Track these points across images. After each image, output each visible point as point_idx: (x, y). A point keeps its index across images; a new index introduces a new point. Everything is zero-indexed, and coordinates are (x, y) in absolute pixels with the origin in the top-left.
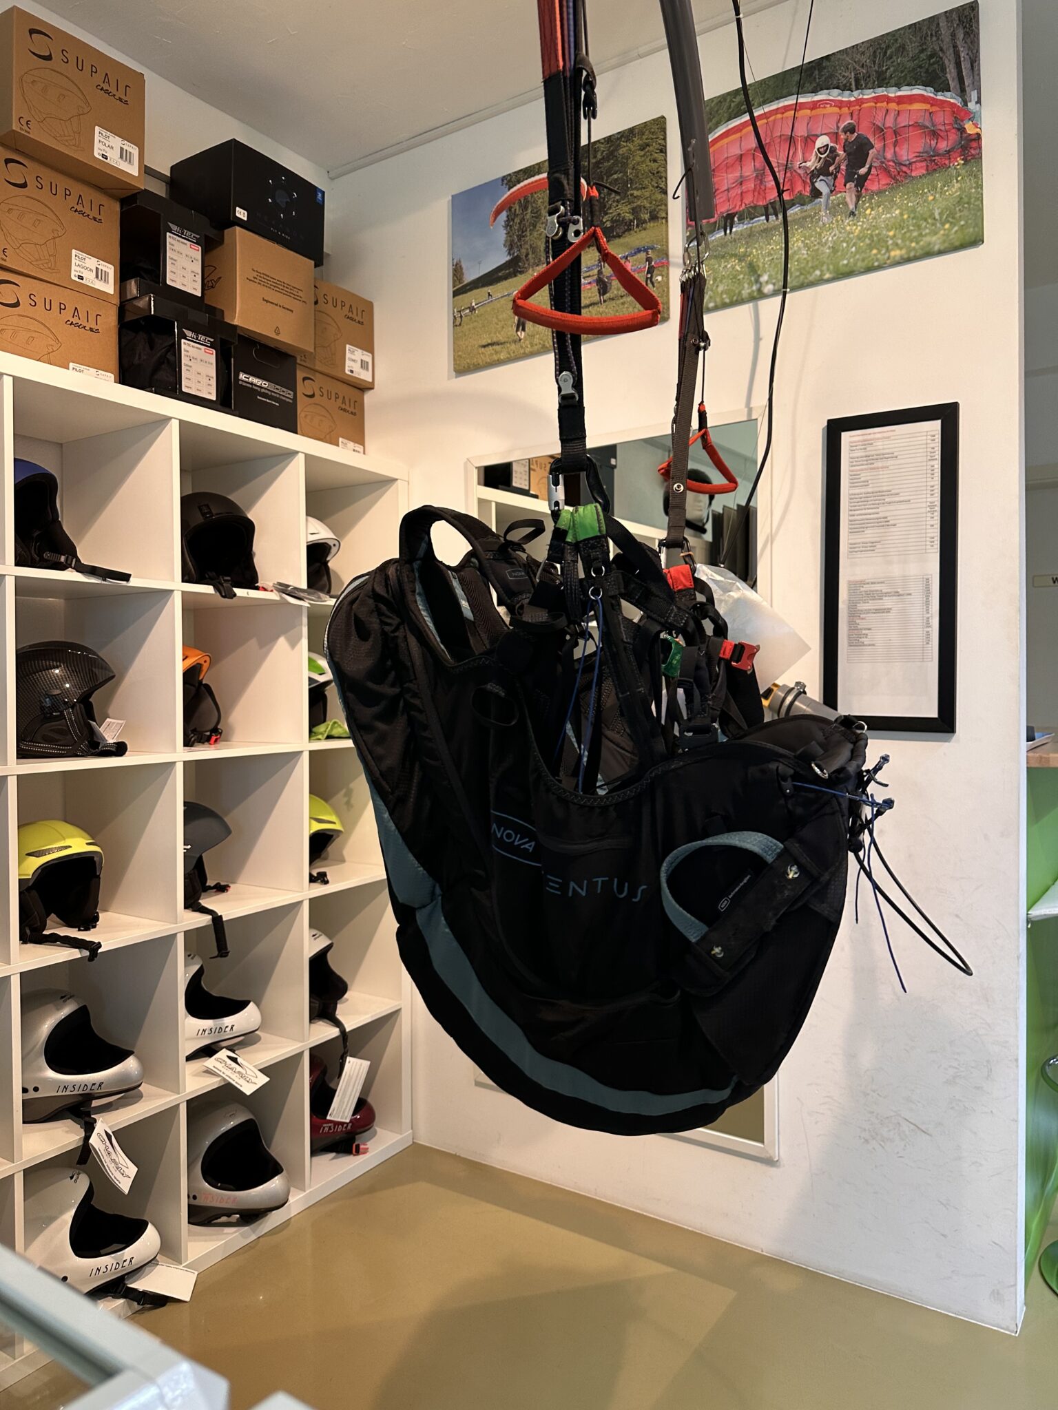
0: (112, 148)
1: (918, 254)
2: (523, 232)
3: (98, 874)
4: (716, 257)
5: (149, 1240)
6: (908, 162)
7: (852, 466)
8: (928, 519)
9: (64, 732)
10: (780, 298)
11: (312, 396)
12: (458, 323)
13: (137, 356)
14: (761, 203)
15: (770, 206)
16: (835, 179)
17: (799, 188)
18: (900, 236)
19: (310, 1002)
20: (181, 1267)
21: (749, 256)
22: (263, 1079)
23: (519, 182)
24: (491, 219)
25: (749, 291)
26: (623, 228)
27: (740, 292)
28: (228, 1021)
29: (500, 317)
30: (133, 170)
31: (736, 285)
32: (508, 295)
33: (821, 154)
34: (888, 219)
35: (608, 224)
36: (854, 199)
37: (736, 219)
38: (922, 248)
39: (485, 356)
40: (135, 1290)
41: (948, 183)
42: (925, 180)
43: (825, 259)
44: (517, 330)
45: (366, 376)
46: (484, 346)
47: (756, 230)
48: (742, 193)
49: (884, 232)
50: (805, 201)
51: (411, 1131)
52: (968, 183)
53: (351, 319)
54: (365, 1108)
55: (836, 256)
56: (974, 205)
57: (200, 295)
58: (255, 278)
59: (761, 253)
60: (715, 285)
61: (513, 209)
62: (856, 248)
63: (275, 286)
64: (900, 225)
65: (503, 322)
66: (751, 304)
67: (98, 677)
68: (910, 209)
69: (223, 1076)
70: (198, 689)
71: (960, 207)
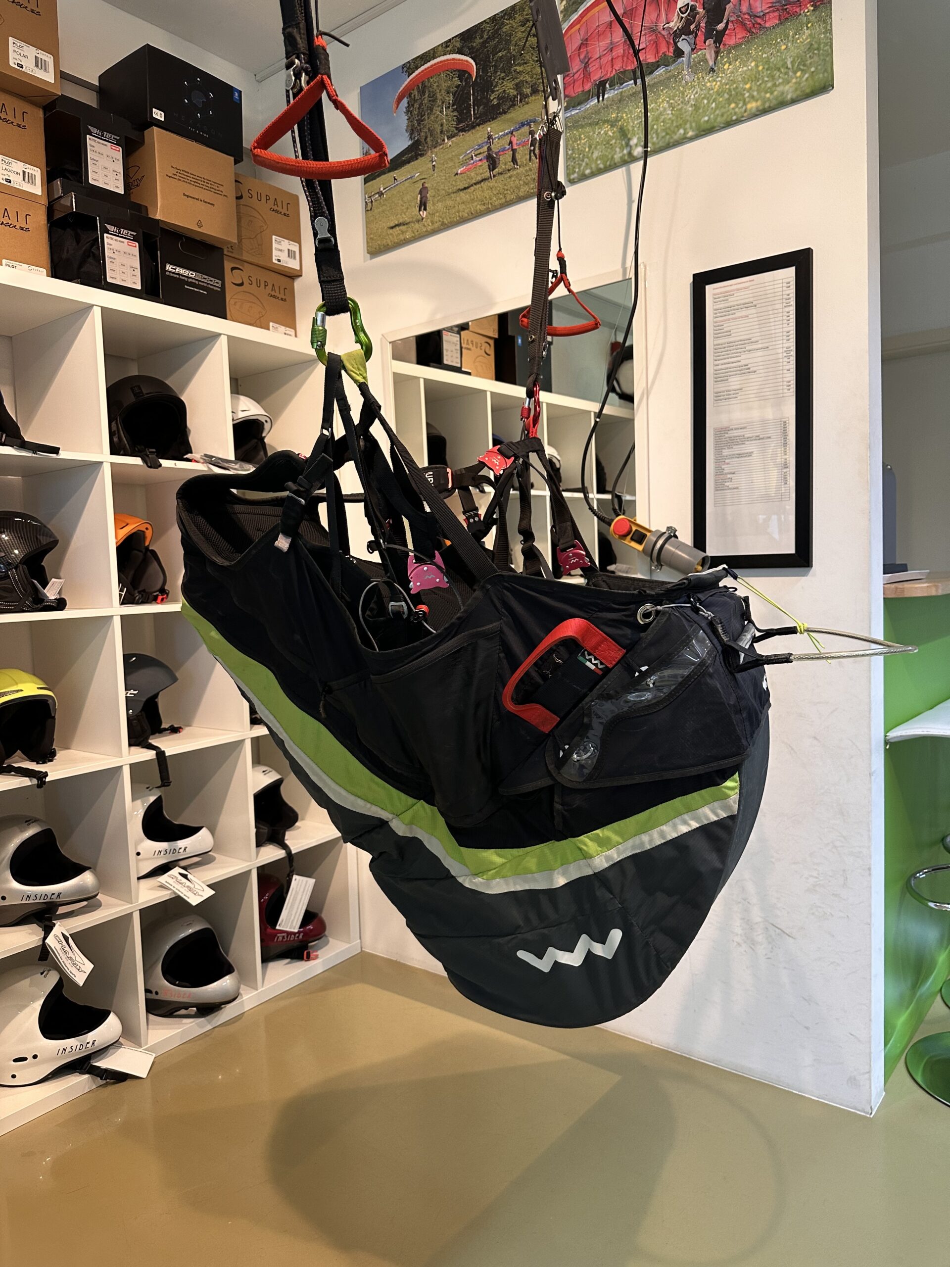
0: (27, 57)
1: (772, 105)
2: (422, 117)
3: (53, 715)
4: (590, 124)
5: (110, 1027)
6: (762, 14)
7: (716, 317)
8: (785, 363)
9: (11, 590)
10: (643, 161)
11: (242, 284)
12: (369, 208)
13: (65, 251)
14: (629, 68)
16: (695, 38)
17: (663, 49)
18: (755, 88)
20: (141, 1050)
21: (620, 120)
22: (213, 892)
23: (417, 68)
24: (394, 107)
25: (621, 155)
26: (509, 103)
27: (612, 157)
28: (181, 843)
29: (405, 199)
30: (49, 77)
31: (609, 150)
32: (411, 177)
33: (683, 14)
34: (745, 72)
35: (495, 102)
36: (713, 55)
37: (607, 86)
38: (776, 98)
39: (393, 237)
40: (99, 1067)
41: (799, 31)
42: (778, 30)
43: (688, 118)
44: (420, 210)
45: (293, 264)
46: (392, 228)
47: (626, 94)
48: (612, 59)
49: (741, 85)
50: (669, 62)
51: (359, 941)
52: (818, 29)
53: (277, 211)
54: (316, 921)
55: (698, 113)
56: (823, 50)
57: (123, 193)
58: (175, 175)
59: (631, 117)
60: (591, 151)
61: (413, 95)
62: (716, 104)
63: (195, 182)
64: (756, 77)
65: (407, 204)
66: (624, 168)
67: (45, 543)
68: (764, 60)
69: (174, 889)
70: (145, 554)
71: (811, 54)
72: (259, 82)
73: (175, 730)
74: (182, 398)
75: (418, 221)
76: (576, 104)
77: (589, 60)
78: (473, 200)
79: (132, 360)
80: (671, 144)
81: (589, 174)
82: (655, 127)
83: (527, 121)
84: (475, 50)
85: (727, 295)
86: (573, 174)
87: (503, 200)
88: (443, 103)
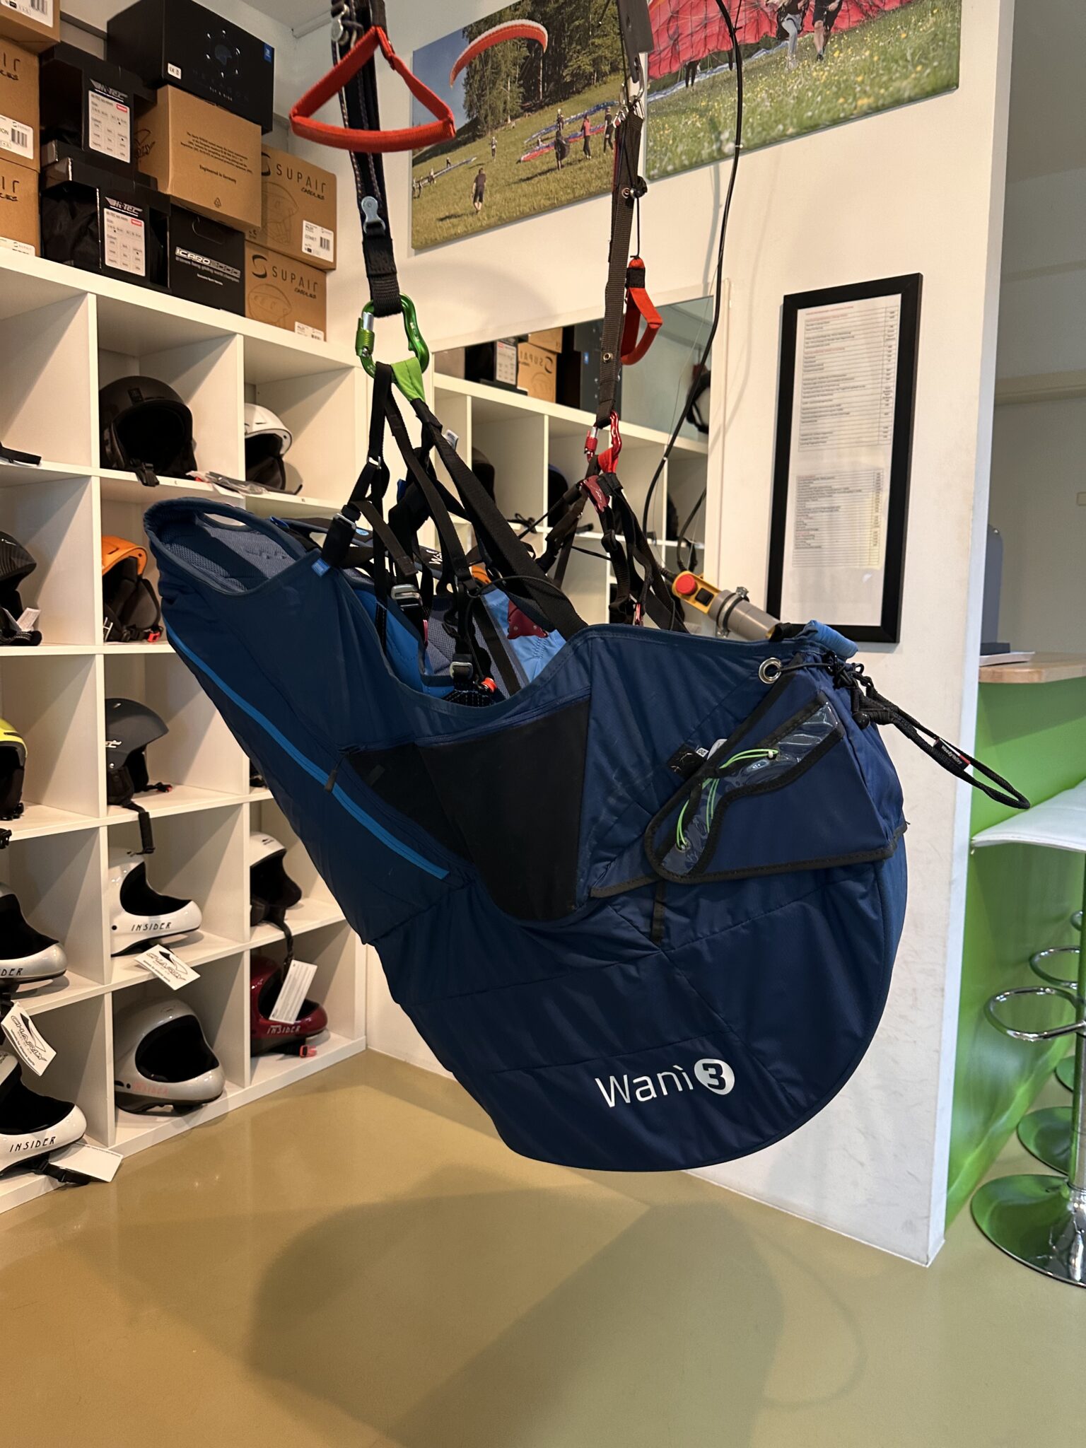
1: (886, 102)
2: (483, 91)
3: (22, 764)
4: (676, 113)
5: (73, 1123)
7: (807, 347)
8: (883, 406)
10: (734, 159)
11: (264, 276)
12: (416, 195)
13: (58, 226)
16: (803, 18)
17: (765, 28)
18: (868, 82)
20: (106, 1150)
21: (711, 110)
22: (196, 976)
23: (480, 33)
24: (451, 77)
25: (709, 150)
26: (584, 82)
27: (699, 153)
28: (164, 918)
29: (459, 187)
30: (47, 19)
31: (696, 144)
32: (467, 162)
34: (857, 62)
35: (568, 79)
36: (822, 39)
37: (698, 68)
38: (891, 95)
39: (442, 231)
40: (57, 1168)
41: (922, 18)
42: (898, 15)
43: (789, 112)
44: (475, 201)
45: (326, 256)
46: (442, 220)
47: (719, 80)
48: (706, 37)
49: (852, 78)
50: (770, 45)
51: (364, 1037)
52: (944, 17)
53: (309, 192)
54: (315, 1013)
55: (801, 107)
56: (949, 42)
57: (128, 161)
58: (190, 142)
59: (723, 106)
60: (675, 145)
61: (473, 65)
62: (822, 98)
63: (213, 153)
64: (869, 69)
65: (461, 192)
66: (712, 167)
67: (19, 566)
68: (880, 50)
69: (153, 970)
70: (137, 585)
71: (934, 45)
72: (297, 38)
73: (162, 788)
74: (188, 406)
75: (472, 214)
76: (661, 88)
77: (679, 36)
78: (536, 193)
79: (134, 357)
80: (768, 142)
81: (671, 170)
82: (751, 120)
84: (548, 16)
85: (823, 322)
86: (653, 169)
87: (571, 196)
88: (508, 76)
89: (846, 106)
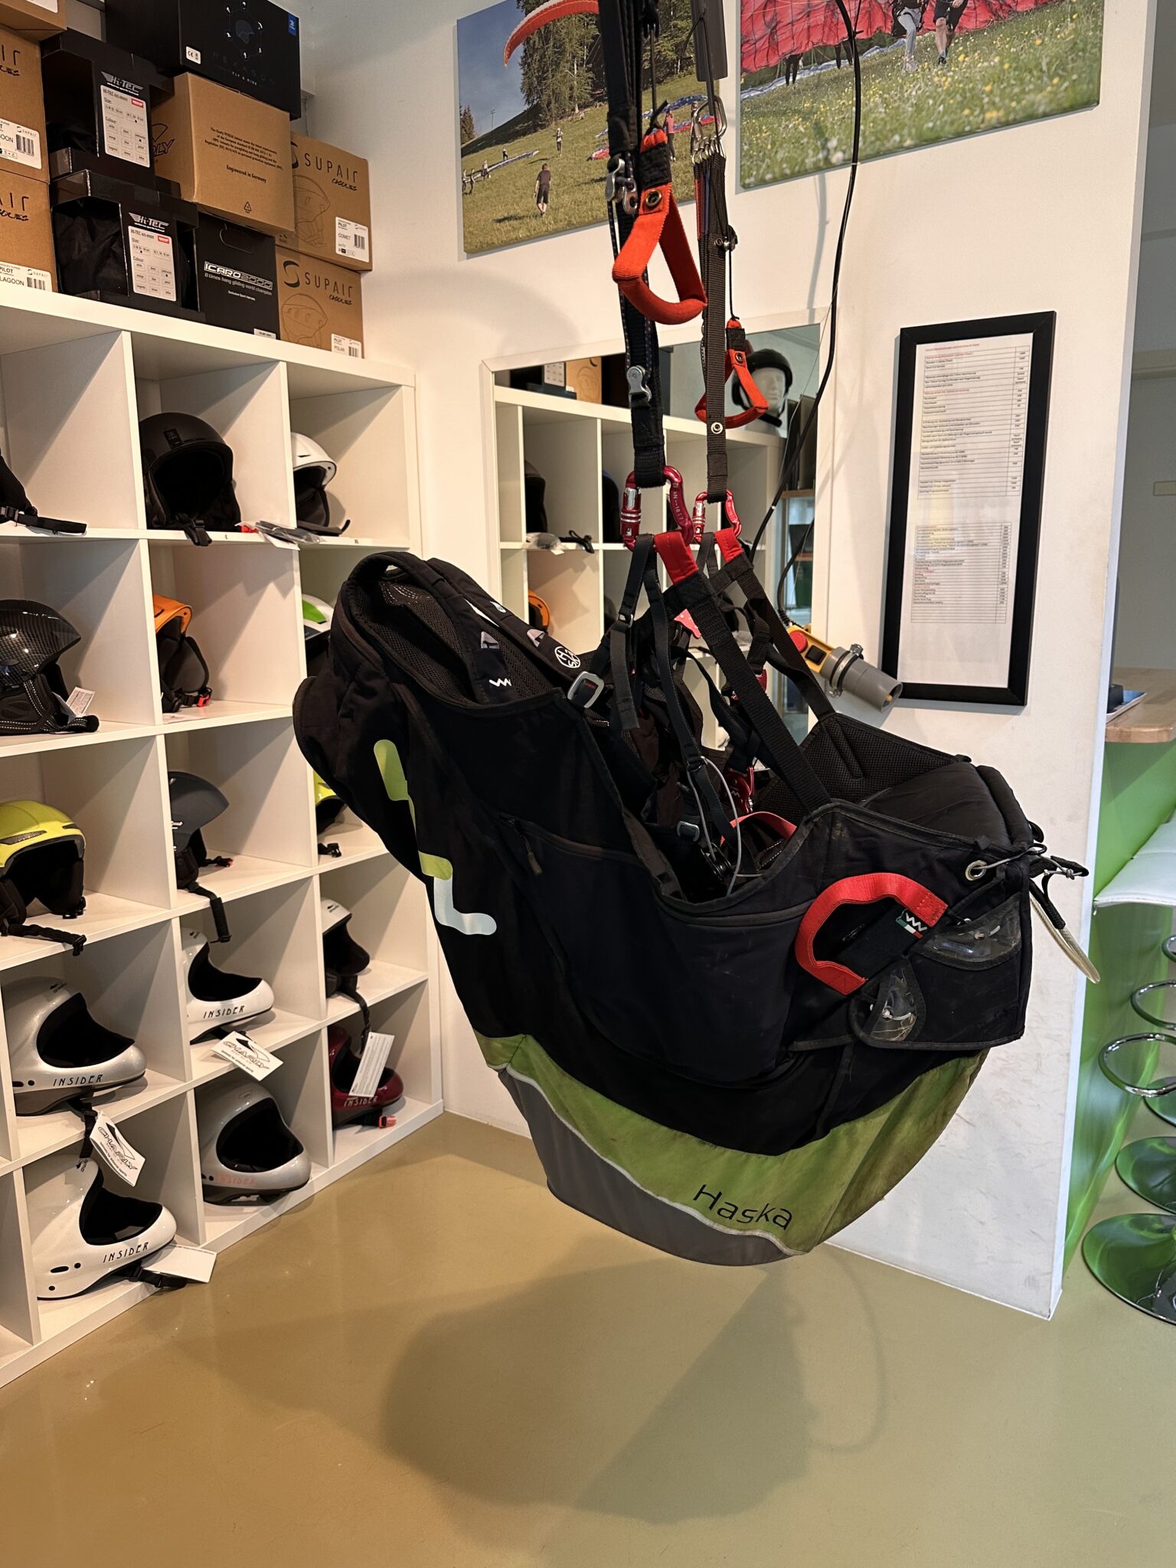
1: (1018, 117)
2: (544, 73)
3: (80, 856)
4: (775, 114)
7: (927, 386)
8: (1012, 455)
9: (26, 707)
10: (849, 169)
12: (468, 191)
13: (76, 249)
14: (831, 43)
15: (842, 46)
17: (879, 22)
18: (997, 92)
19: (326, 977)
20: (199, 1248)
21: (816, 113)
22: (276, 1063)
23: (538, 4)
24: (506, 54)
25: (814, 159)
27: (803, 161)
28: (237, 1002)
29: (519, 184)
30: (52, 5)
31: (799, 151)
32: (527, 155)
34: (985, 69)
36: (945, 40)
37: (801, 63)
38: (1024, 109)
39: (501, 234)
40: (150, 1273)
41: (1060, 22)
42: (1033, 18)
43: (907, 121)
44: (538, 202)
45: (361, 255)
46: (500, 221)
47: (825, 78)
48: (809, 27)
49: (980, 86)
50: (885, 41)
51: (441, 1100)
52: (1085, 23)
53: (341, 183)
55: (920, 116)
56: (1090, 53)
57: (148, 165)
58: (215, 140)
59: (830, 109)
60: (775, 150)
61: (531, 42)
62: (944, 107)
63: (241, 149)
64: (999, 77)
65: (521, 191)
66: (817, 176)
67: (63, 641)
68: (1012, 56)
69: (234, 1061)
70: (181, 644)
71: (1073, 55)
73: (223, 863)
74: (227, 440)
76: (757, 83)
77: (777, 25)
80: (882, 153)
81: (770, 179)
83: (689, 97)
85: (944, 360)
86: (749, 177)
88: (574, 57)
89: (971, 118)
